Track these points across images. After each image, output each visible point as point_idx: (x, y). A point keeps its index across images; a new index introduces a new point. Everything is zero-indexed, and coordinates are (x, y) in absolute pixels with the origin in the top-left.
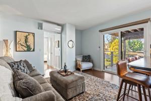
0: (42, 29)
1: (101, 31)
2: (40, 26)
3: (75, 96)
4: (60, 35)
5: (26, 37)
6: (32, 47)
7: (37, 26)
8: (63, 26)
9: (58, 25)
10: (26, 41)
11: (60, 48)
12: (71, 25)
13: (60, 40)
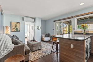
0: (24, 20)
1: (54, 21)
2: (23, 19)
3: (37, 50)
4: (33, 23)
5: (16, 25)
6: (19, 29)
7: (21, 19)
8: (35, 19)
9: (32, 18)
10: (16, 27)
11: (33, 30)
12: (39, 18)
13: (33, 26)
